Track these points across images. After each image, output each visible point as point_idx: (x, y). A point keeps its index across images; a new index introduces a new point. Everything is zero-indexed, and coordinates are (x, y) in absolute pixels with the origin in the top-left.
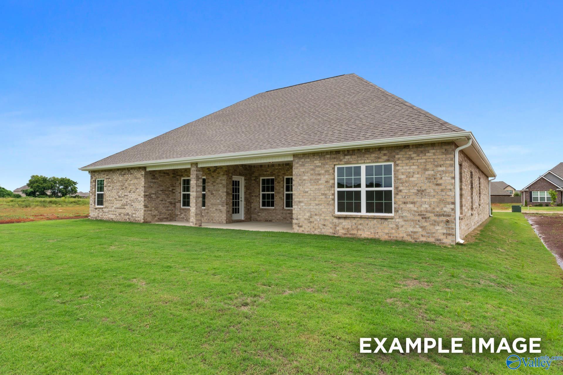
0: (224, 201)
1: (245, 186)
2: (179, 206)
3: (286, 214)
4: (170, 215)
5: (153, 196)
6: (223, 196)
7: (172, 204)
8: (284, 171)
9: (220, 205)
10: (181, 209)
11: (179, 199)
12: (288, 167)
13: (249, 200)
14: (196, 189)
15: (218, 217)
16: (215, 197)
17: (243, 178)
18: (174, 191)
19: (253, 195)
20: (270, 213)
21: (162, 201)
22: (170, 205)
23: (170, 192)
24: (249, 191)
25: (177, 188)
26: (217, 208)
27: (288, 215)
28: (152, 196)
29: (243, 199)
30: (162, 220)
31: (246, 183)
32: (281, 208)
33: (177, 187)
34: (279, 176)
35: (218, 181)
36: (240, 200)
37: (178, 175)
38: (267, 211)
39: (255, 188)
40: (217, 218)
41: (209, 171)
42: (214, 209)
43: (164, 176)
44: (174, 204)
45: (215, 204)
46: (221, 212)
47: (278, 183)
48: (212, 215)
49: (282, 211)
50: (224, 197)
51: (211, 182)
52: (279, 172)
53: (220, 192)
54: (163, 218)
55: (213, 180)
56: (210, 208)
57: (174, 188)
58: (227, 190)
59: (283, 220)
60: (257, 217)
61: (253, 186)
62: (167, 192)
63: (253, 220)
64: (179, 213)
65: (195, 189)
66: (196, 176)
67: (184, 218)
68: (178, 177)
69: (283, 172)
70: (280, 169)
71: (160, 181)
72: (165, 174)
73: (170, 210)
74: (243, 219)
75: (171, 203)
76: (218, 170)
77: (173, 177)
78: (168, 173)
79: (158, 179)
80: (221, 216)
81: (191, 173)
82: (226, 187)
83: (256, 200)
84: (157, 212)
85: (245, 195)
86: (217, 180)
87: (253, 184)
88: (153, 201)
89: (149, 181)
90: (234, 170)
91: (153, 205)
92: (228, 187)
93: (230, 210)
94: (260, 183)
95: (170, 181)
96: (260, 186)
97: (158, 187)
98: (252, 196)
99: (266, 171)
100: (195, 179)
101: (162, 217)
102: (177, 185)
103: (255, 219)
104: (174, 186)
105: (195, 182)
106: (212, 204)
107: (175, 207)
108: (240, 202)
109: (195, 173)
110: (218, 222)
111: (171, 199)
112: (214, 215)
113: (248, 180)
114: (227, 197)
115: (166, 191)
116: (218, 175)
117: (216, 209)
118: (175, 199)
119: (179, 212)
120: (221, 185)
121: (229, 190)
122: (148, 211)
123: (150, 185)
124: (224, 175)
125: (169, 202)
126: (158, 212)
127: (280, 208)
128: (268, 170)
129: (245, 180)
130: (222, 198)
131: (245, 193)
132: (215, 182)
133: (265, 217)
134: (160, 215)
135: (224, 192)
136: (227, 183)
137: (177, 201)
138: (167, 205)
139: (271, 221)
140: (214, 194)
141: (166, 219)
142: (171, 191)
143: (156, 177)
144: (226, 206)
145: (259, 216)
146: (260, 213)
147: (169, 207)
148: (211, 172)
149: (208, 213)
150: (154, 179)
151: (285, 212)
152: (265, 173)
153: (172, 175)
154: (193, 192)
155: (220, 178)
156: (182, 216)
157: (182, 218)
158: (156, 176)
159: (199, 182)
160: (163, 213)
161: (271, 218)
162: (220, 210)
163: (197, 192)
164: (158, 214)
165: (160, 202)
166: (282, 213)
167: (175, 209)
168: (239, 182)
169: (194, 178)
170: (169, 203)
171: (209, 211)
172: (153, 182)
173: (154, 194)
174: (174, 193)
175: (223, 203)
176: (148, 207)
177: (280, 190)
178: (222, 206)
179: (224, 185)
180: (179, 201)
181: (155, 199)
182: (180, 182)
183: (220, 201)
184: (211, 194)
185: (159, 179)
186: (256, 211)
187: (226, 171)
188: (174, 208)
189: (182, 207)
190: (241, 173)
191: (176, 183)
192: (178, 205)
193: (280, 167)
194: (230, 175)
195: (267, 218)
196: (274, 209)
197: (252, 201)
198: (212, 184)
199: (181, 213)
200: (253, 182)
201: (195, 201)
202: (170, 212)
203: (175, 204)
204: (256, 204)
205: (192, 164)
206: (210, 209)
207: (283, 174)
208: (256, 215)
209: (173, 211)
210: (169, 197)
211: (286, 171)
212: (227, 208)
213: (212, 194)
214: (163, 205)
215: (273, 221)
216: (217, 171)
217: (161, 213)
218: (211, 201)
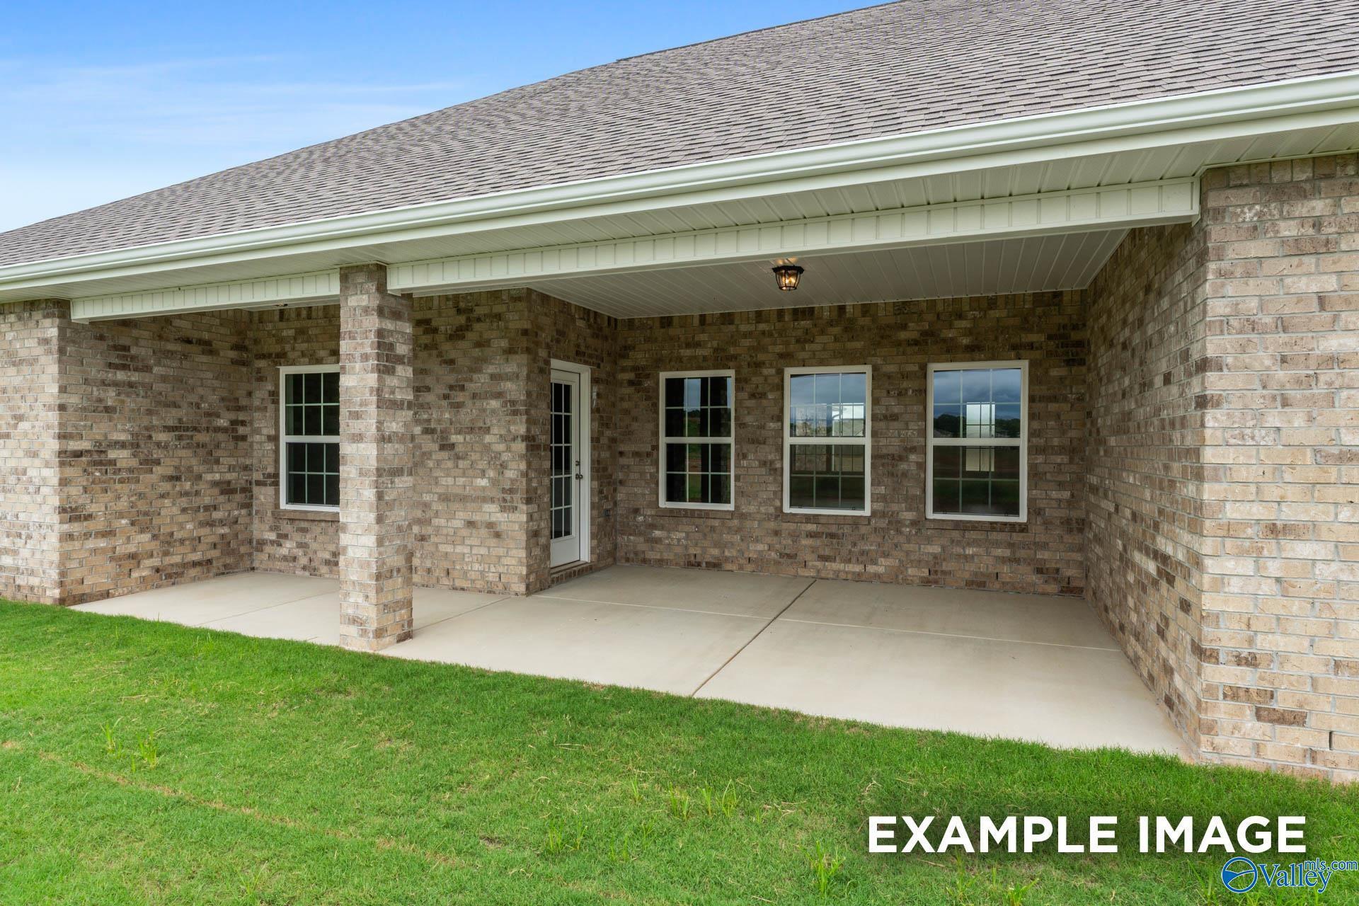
0: (512, 481)
1: (595, 411)
2: (271, 500)
3: (795, 536)
4: (225, 545)
5: (122, 456)
6: (505, 457)
7: (233, 491)
8: (787, 344)
9: (492, 500)
10: (277, 514)
11: (270, 470)
12: (805, 323)
13: (609, 470)
14: (380, 423)
15: (482, 559)
16: (461, 464)
17: (586, 373)
18: (241, 430)
19: (622, 448)
20: (713, 529)
21: (178, 478)
22: (222, 499)
23: (221, 437)
24: (608, 433)
25: (256, 415)
26: (476, 517)
27: (806, 542)
28: (112, 454)
29: (586, 469)
30: (180, 575)
31: (598, 395)
32: (771, 510)
33: (258, 409)
34: (759, 365)
35: (481, 381)
36: (573, 475)
37: (263, 356)
38: (698, 521)
39: (635, 419)
40: (476, 567)
41: (426, 332)
42: (458, 523)
43: (185, 356)
44: (244, 490)
45: (463, 499)
46: (498, 535)
47: (753, 396)
48: (449, 549)
49: (772, 525)
50: (513, 465)
51: (441, 390)
52: (760, 348)
53: (488, 439)
54: (185, 565)
55: (451, 379)
56: (437, 514)
57: (241, 416)
58: (528, 430)
59: (777, 563)
60: (642, 547)
61: (627, 412)
62: (202, 437)
63: (628, 560)
64: (272, 536)
65: (369, 425)
66: (380, 345)
67: (295, 559)
68: (262, 364)
69: (779, 348)
70: (763, 333)
71: (164, 379)
72: (194, 348)
73: (222, 523)
74: (585, 557)
75: (227, 489)
76: (477, 326)
77: (234, 362)
78: (208, 343)
79: (147, 369)
80: (499, 557)
81: (346, 324)
82: (527, 412)
83: (642, 474)
84: (146, 537)
85: (593, 448)
86: (475, 376)
87: (622, 399)
88: (121, 481)
89: (93, 373)
90: (558, 332)
91: (123, 504)
92: (532, 412)
93: (543, 525)
94: (658, 399)
95: (216, 383)
96: (657, 413)
97: (150, 412)
98: (621, 454)
99: (688, 346)
100: (373, 362)
101: (177, 559)
102: (257, 403)
103: (636, 553)
104: (239, 409)
105: (372, 379)
106: (445, 498)
107: (248, 506)
108: (574, 482)
109: (373, 323)
110: (479, 585)
111: (224, 468)
112: (459, 549)
113: (607, 382)
114: (529, 465)
115: (195, 429)
116: (477, 352)
117: (471, 524)
118: (246, 468)
119: (271, 529)
120: (494, 404)
121: (536, 431)
122: (87, 535)
123: (100, 400)
124: (510, 351)
125: (215, 484)
126: (155, 537)
127: (763, 509)
128: (703, 337)
129: (595, 381)
130: (503, 466)
131: (595, 440)
132: (462, 388)
133: (686, 547)
134: (166, 554)
135: (514, 439)
136: (529, 394)
137: (257, 476)
138: (207, 501)
139: (715, 565)
140: (459, 449)
141: (198, 569)
142: (225, 430)
143: (133, 358)
144: (525, 507)
145: (658, 541)
146: (662, 528)
147: (215, 508)
148: (440, 338)
149: (423, 538)
150: (124, 367)
151: (792, 526)
152: (687, 353)
153: (232, 354)
154: (358, 438)
155: (491, 369)
156: (284, 551)
157: (285, 558)
158: (134, 351)
159: (391, 381)
160: (182, 541)
161: (716, 552)
162: (490, 525)
163: (383, 439)
164: (154, 545)
165: (166, 487)
166: (777, 533)
167: (250, 514)
168: (568, 388)
169: (365, 357)
170: (216, 491)
171: (428, 530)
172: (116, 384)
173: (123, 445)
174: (244, 438)
175: (511, 491)
176: (89, 517)
177: (762, 427)
178: (503, 509)
179: (513, 403)
180: (269, 476)
181: (131, 470)
182: (270, 387)
183: (494, 482)
184: (442, 447)
185: (156, 370)
186: (640, 519)
187: (525, 332)
188: (244, 512)
189: (284, 505)
190: (583, 349)
191: (250, 394)
192: (263, 496)
193: (762, 326)
194: (542, 353)
195: (698, 551)
196: (732, 513)
197: (621, 476)
198: (446, 397)
199: (279, 536)
200: (628, 390)
201: (369, 494)
202: (225, 530)
203: (247, 490)
204: (638, 490)
205: (349, 271)
206: (436, 521)
207: (781, 356)
208: (642, 539)
209: (237, 527)
210: (217, 462)
211: (798, 341)
212: (530, 517)
213: (446, 446)
214: (184, 502)
215: (729, 566)
216: (469, 335)
217: (168, 542)
218: (443, 481)
